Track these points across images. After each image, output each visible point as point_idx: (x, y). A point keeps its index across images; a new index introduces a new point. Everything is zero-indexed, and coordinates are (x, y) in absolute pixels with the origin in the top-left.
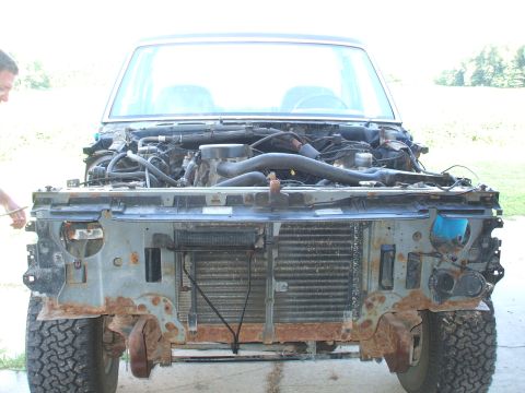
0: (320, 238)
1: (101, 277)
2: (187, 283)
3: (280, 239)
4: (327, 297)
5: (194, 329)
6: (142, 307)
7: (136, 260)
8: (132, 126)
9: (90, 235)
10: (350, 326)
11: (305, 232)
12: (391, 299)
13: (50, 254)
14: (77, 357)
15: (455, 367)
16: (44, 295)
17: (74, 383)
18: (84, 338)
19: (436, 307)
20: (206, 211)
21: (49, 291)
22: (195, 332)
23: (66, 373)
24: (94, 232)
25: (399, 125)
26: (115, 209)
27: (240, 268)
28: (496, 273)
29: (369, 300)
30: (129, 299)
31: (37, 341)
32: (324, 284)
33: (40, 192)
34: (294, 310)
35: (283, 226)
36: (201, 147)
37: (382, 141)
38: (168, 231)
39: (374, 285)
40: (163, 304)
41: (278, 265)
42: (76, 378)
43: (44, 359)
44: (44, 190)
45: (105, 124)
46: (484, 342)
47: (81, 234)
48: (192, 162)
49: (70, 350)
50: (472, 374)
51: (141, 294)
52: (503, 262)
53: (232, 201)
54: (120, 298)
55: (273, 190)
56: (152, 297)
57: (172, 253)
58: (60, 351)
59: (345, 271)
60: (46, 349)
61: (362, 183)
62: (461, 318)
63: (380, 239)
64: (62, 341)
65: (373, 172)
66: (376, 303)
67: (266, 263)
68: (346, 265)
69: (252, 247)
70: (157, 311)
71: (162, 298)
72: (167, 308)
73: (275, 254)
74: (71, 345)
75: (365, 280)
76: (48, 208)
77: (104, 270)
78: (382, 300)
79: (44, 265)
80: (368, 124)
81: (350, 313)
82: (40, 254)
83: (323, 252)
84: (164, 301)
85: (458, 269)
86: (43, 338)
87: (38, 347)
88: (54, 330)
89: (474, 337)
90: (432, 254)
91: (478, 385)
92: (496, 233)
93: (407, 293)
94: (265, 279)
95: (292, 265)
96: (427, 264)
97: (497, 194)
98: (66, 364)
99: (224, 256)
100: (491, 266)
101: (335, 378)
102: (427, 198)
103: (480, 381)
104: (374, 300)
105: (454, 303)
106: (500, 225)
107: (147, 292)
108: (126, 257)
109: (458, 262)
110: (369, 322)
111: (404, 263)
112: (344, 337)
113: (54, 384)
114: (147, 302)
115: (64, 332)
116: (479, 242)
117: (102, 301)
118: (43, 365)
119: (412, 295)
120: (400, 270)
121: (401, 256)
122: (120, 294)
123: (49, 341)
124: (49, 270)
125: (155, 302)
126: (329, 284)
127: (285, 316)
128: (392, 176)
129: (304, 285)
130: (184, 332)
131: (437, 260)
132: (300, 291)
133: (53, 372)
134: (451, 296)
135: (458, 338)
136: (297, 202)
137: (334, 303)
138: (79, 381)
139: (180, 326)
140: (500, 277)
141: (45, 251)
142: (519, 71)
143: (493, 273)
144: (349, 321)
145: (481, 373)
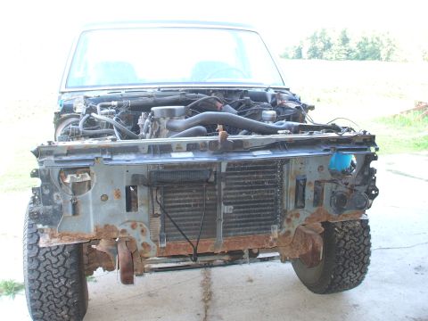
0: (253, 173)
1: (91, 211)
2: (158, 211)
3: (226, 174)
4: (259, 216)
5: (164, 245)
6: (124, 231)
7: (118, 195)
8: (87, 94)
9: (78, 178)
10: (276, 236)
11: (243, 169)
12: (304, 215)
13: (51, 195)
14: (67, 275)
15: (344, 263)
16: (46, 227)
17: (65, 296)
18: (72, 260)
19: (333, 219)
20: (174, 155)
21: (51, 224)
22: (164, 248)
23: (59, 288)
24: (82, 176)
25: (288, 89)
26: (105, 157)
27: (197, 198)
28: (373, 192)
29: (288, 217)
30: (113, 226)
31: (35, 264)
32: (257, 206)
33: (43, 146)
34: (236, 226)
35: (229, 164)
36: (153, 109)
37: (279, 102)
38: (143, 172)
39: (292, 206)
40: (139, 229)
41: (225, 195)
42: (67, 291)
43: (42, 279)
44: (46, 144)
45: (63, 93)
46: (363, 244)
47: (72, 177)
48: (147, 120)
49: (62, 270)
50: (355, 266)
51: (122, 221)
52: (378, 184)
53: (191, 147)
54: (106, 226)
55: (222, 138)
56: (130, 224)
57: (147, 188)
58: (54, 271)
59: (271, 196)
60: (43, 270)
61: (279, 132)
62: (347, 227)
63: (295, 172)
64: (56, 263)
65: (282, 124)
66: (293, 219)
67: (217, 193)
68: (272, 191)
69: (207, 181)
70: (135, 234)
71: (138, 224)
72: (142, 231)
73: (223, 186)
74: (63, 266)
75: (285, 202)
76: (52, 158)
77: (94, 205)
78: (297, 216)
79: (46, 204)
80: (267, 90)
81: (276, 226)
82: (43, 194)
83: (256, 183)
84: (141, 225)
85: (348, 191)
86: (40, 262)
87: (37, 269)
88: (48, 255)
89: (357, 240)
90: (331, 181)
91: (359, 274)
92: (373, 164)
93: (315, 209)
94: (216, 204)
95: (234, 194)
96: (328, 187)
97: (374, 137)
98: (60, 281)
99: (185, 189)
100: (370, 188)
101: (251, 281)
102: (327, 141)
103: (360, 271)
104: (292, 216)
105: (346, 216)
106: (376, 158)
107: (127, 219)
108: (111, 193)
109: (348, 186)
110: (289, 232)
111: (312, 188)
112: (271, 244)
113: (50, 298)
114: (128, 227)
115: (56, 256)
116: (361, 172)
117: (92, 229)
118: (41, 283)
119: (318, 211)
120: (309, 193)
121: (310, 183)
122: (106, 223)
123: (45, 264)
124: (50, 207)
125: (133, 227)
126: (261, 206)
127: (230, 232)
128: (296, 127)
129: (243, 208)
130: (156, 248)
131: (334, 185)
132: (241, 212)
133: (49, 288)
134: (345, 210)
135: (346, 242)
136: (239, 147)
137: (264, 220)
138: (70, 293)
139: (152, 244)
140: (377, 195)
141: (47, 192)
142: (343, 47)
143: (372, 192)
144: (275, 232)
145: (361, 265)
